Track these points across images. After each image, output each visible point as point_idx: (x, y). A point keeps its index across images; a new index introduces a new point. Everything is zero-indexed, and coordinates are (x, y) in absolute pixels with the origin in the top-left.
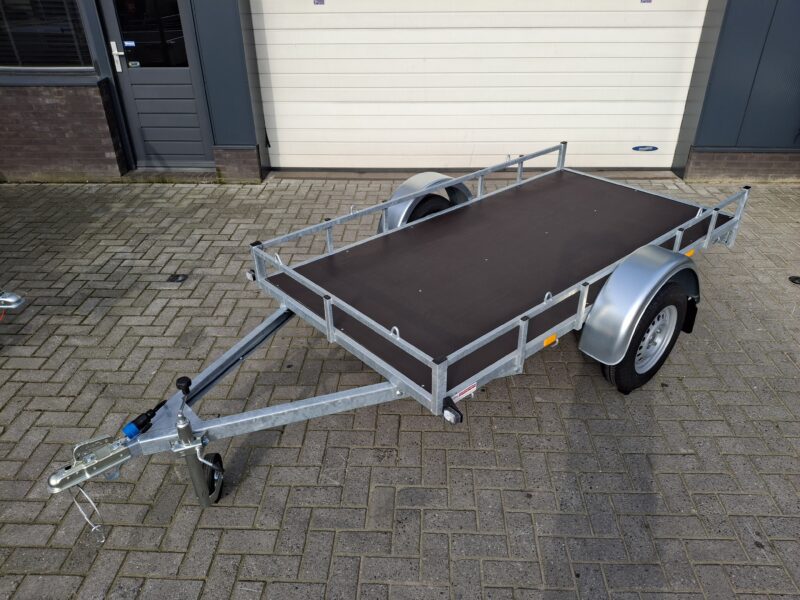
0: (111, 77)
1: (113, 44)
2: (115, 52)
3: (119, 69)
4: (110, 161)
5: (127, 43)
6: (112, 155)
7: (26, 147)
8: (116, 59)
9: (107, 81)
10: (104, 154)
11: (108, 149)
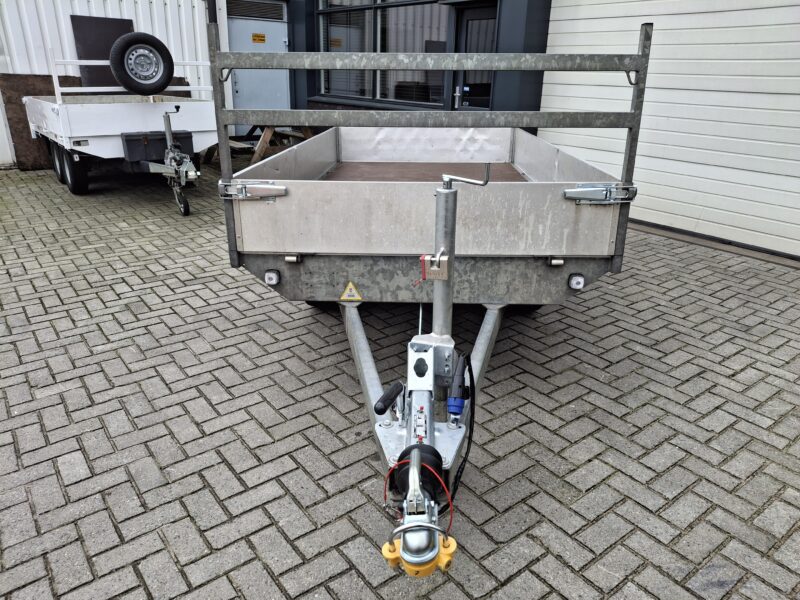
1: (458, 88)
2: (457, 94)
3: (457, 105)
5: (467, 89)
8: (457, 99)
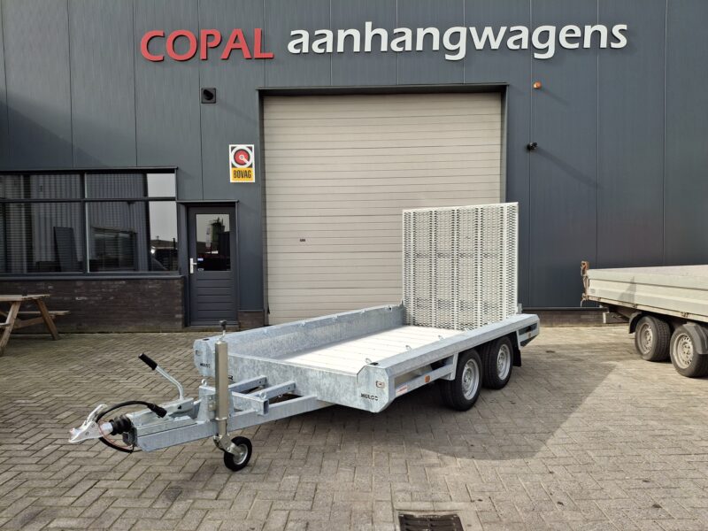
0: (187, 276)
1: (192, 260)
2: (192, 263)
3: (192, 271)
4: (178, 320)
5: (199, 259)
6: (180, 316)
7: (131, 312)
8: (192, 267)
9: (184, 277)
10: (174, 316)
11: (178, 313)
